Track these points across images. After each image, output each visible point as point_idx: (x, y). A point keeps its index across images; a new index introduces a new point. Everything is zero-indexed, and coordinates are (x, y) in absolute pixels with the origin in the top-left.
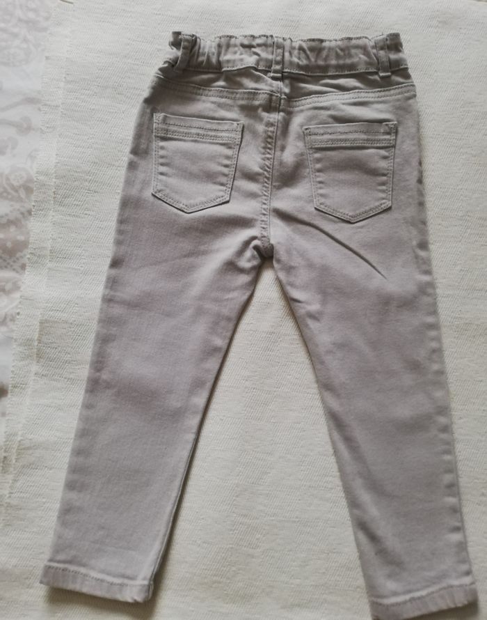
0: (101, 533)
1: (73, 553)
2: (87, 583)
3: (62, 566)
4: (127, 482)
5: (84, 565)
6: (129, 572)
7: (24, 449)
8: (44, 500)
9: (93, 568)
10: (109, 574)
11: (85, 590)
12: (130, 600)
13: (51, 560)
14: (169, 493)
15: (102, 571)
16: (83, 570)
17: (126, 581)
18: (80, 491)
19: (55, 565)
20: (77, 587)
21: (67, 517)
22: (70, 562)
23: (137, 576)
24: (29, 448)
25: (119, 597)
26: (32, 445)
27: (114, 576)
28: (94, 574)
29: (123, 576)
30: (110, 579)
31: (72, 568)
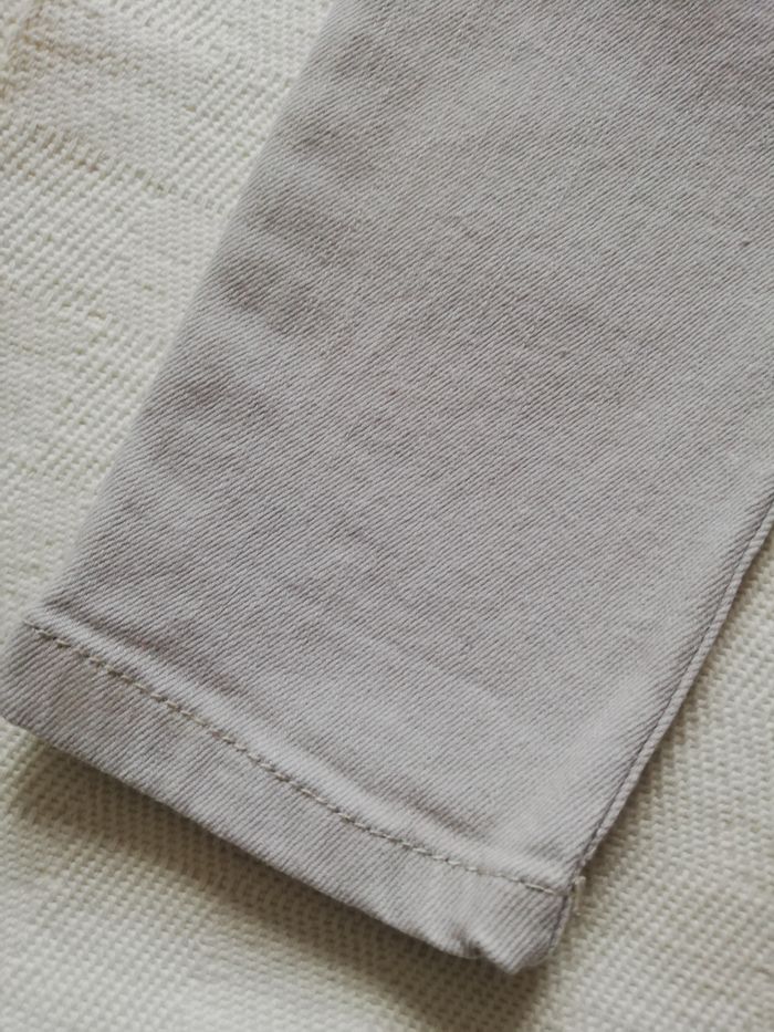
0: (343, 554)
1: (186, 607)
2: (223, 775)
3: (114, 651)
4: (519, 352)
5: (226, 687)
6: (446, 787)
7: (52, 47)
8: (96, 325)
9: (265, 714)
10: (344, 768)
11: (205, 809)
12: (439, 937)
13: (62, 604)
14: (734, 458)
15: (315, 746)
16: (214, 706)
17: (428, 831)
18: (280, 329)
19: (82, 635)
20: (168, 780)
21: (190, 425)
22: (157, 647)
23: (491, 821)
24: (75, 54)
25: (383, 903)
26: (96, 47)
27: (368, 788)
28: (267, 744)
29: (419, 802)
30: (348, 795)
31: (163, 677)
